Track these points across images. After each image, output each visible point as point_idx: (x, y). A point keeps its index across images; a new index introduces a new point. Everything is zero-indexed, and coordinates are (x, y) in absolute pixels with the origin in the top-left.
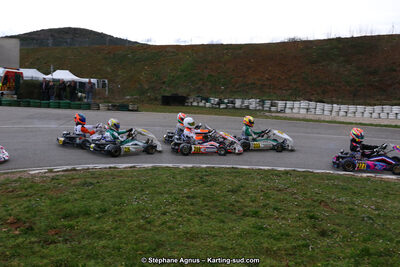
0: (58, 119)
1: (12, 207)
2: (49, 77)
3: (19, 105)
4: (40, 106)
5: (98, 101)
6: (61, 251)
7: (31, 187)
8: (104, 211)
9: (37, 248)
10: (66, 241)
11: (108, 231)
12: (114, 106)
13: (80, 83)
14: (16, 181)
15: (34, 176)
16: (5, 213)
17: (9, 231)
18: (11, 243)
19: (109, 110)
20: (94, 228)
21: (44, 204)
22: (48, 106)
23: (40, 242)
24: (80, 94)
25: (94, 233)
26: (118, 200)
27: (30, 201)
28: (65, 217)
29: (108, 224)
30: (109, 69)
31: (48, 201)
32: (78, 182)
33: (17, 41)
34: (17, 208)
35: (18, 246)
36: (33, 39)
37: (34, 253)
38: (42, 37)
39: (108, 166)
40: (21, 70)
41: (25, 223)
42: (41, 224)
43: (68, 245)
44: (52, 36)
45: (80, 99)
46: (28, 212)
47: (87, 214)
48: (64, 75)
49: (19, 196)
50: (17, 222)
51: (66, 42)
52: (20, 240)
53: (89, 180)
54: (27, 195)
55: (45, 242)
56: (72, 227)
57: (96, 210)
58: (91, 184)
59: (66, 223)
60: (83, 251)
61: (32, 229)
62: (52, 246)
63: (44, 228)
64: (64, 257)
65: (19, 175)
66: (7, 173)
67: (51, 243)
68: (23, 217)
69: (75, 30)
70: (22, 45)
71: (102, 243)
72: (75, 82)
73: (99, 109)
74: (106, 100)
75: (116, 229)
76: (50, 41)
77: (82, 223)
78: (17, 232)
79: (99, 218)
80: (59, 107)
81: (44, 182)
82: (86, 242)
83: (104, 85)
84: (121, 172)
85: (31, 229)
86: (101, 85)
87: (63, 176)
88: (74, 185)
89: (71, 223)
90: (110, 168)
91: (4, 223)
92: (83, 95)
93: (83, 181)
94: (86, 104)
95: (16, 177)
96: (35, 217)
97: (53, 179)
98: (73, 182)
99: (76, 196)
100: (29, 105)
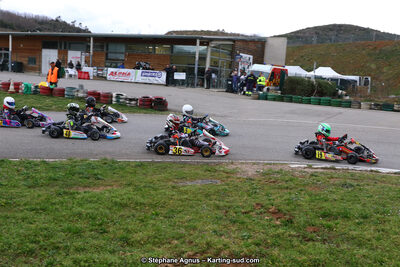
1: (274, 197)
2: (312, 73)
3: (282, 100)
4: (301, 102)
5: (359, 100)
6: (318, 250)
8: (365, 217)
9: (296, 242)
10: (324, 241)
11: (369, 240)
12: (376, 105)
13: (342, 80)
14: (278, 173)
15: (292, 169)
16: (267, 202)
17: (271, 220)
18: (272, 231)
19: (371, 109)
20: (354, 233)
21: (304, 199)
22: (309, 102)
23: (299, 236)
24: (340, 91)
25: (353, 238)
26: (381, 208)
27: (290, 194)
28: (324, 216)
29: (369, 232)
30: (373, 66)
31: (307, 198)
32: (337, 182)
33: (285, 40)
34: (279, 199)
36: (298, 37)
38: (307, 34)
39: (369, 169)
40: (287, 67)
41: (285, 214)
42: (300, 219)
43: (327, 245)
44: (316, 33)
45: (340, 97)
46: (288, 205)
47: (346, 217)
48: (326, 72)
49: (280, 188)
50: (278, 213)
51: (331, 40)
52: (281, 231)
53: (348, 181)
54: (287, 188)
55: (304, 238)
56: (330, 228)
57: (357, 215)
58: (352, 186)
59: (324, 222)
60: (341, 255)
61: (292, 222)
62: (310, 243)
63: (302, 223)
65: (280, 167)
66: (270, 164)
67: (308, 241)
68: (284, 208)
69: (340, 26)
70: (288, 43)
71: (363, 251)
72: (336, 80)
73: (360, 108)
74: (368, 99)
75: (378, 239)
76: (315, 39)
77: (341, 225)
78: (278, 223)
79: (358, 224)
80: (319, 104)
81: (303, 177)
82: (344, 246)
83: (366, 83)
84: (383, 177)
85: (290, 221)
86: (363, 83)
87: (322, 173)
89: (329, 223)
90: (372, 171)
91: (267, 211)
92: (344, 92)
93: (342, 181)
94: (347, 101)
95: (277, 168)
96: (294, 210)
97: (312, 175)
98: (332, 181)
99: (335, 196)
100: (291, 101)
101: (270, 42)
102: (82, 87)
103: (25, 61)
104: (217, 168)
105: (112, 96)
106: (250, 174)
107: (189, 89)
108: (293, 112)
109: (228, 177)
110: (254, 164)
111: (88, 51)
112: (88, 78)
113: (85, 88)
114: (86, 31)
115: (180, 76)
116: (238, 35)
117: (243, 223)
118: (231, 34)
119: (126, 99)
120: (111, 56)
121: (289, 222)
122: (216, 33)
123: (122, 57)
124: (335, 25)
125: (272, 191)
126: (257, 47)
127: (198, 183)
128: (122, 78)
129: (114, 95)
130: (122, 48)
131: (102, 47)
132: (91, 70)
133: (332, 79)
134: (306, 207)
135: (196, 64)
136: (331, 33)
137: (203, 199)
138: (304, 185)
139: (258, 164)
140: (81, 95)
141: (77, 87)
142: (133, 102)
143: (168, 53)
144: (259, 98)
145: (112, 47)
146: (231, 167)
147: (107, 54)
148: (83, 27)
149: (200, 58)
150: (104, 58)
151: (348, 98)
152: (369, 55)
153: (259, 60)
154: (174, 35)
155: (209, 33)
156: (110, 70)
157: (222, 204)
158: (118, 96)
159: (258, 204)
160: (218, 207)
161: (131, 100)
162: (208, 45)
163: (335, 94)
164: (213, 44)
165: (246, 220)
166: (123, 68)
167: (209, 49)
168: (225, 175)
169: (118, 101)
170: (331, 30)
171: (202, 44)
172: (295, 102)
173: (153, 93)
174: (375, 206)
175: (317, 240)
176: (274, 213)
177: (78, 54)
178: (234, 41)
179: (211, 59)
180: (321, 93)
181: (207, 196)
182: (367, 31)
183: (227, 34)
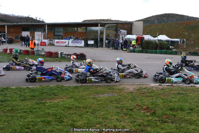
0: (161, 59)
1: (144, 101)
2: (156, 38)
3: (143, 53)
4: (152, 53)
6: (170, 127)
7: (152, 92)
8: (192, 110)
9: (158, 123)
10: (173, 122)
11: (195, 121)
12: (189, 53)
13: (171, 41)
14: (145, 89)
15: (152, 87)
16: (141, 104)
17: (145, 112)
18: (146, 119)
20: (187, 118)
21: (160, 102)
22: (156, 53)
23: (160, 121)
24: (171, 47)
25: (187, 121)
27: (152, 99)
28: (171, 110)
29: (194, 117)
30: (186, 34)
32: (175, 92)
33: (142, 22)
34: (147, 102)
35: (149, 121)
36: (148, 21)
37: (157, 126)
38: (152, 19)
40: (144, 36)
41: (151, 110)
42: (159, 112)
43: (174, 125)
44: (157, 18)
45: (171, 49)
46: (152, 104)
47: (182, 110)
48: (163, 37)
49: (147, 96)
50: (147, 109)
51: (164, 21)
52: (150, 118)
53: (181, 92)
54: (150, 96)
55: (162, 121)
56: (175, 116)
57: (187, 109)
58: (183, 94)
59: (171, 113)
60: (182, 129)
61: (155, 114)
62: (166, 124)
63: (160, 114)
64: (173, 131)
66: (140, 84)
67: (165, 122)
68: (150, 106)
69: (169, 14)
71: (193, 127)
74: (185, 50)
76: (156, 21)
77: (180, 114)
78: (148, 114)
79: (189, 113)
80: (161, 53)
81: (158, 90)
82: (183, 125)
84: (198, 89)
86: (182, 42)
87: (167, 88)
88: (174, 94)
89: (174, 113)
90: (191, 86)
91: (142, 108)
92: (173, 47)
93: (178, 92)
94: (174, 52)
95: (144, 87)
96: (155, 107)
97: (162, 89)
98: (172, 92)
99: (175, 100)
100: (147, 53)
101: (135, 23)
102: (43, 49)
103: (14, 38)
104: (114, 87)
105: (58, 54)
106: (131, 90)
107: (96, 49)
108: (148, 58)
109: (120, 92)
110: (132, 85)
111: (45, 31)
112: (45, 45)
113: (45, 50)
114: (43, 22)
115: (91, 42)
116: (118, 21)
117: (131, 115)
118: (115, 21)
119: (65, 55)
120: (56, 34)
121: (154, 114)
122: (107, 20)
123: (62, 34)
124: (166, 14)
125: (143, 98)
126: (128, 27)
127: (106, 95)
128: (62, 45)
129: (59, 53)
130: (61, 29)
131: (51, 29)
132: (46, 41)
133: (167, 41)
134: (161, 106)
135: (99, 36)
136: (164, 18)
137: (109, 103)
138: (159, 95)
139: (134, 85)
140: (43, 53)
141: (41, 50)
142: (69, 56)
143: (84, 31)
144: (131, 52)
145: (56, 29)
146: (121, 87)
147: (54, 33)
148: (41, 20)
149: (100, 33)
150: (53, 35)
151: (175, 50)
152: (184, 28)
153: (130, 33)
154: (87, 22)
155: (103, 20)
156: (56, 40)
157: (119, 106)
158: (61, 53)
159: (137, 105)
160: (117, 107)
161: (68, 55)
162: (104, 26)
163: (168, 48)
164: (106, 26)
165: (132, 113)
166: (62, 39)
167: (105, 29)
168: (119, 91)
169: (61, 56)
170: (164, 16)
171: (101, 26)
172: (149, 53)
173: (79, 51)
174: (196, 104)
175: (169, 122)
176: (145, 109)
177: (40, 33)
178: (117, 24)
179: (106, 33)
180: (161, 48)
181: (111, 102)
182: (182, 16)
183: (112, 21)
